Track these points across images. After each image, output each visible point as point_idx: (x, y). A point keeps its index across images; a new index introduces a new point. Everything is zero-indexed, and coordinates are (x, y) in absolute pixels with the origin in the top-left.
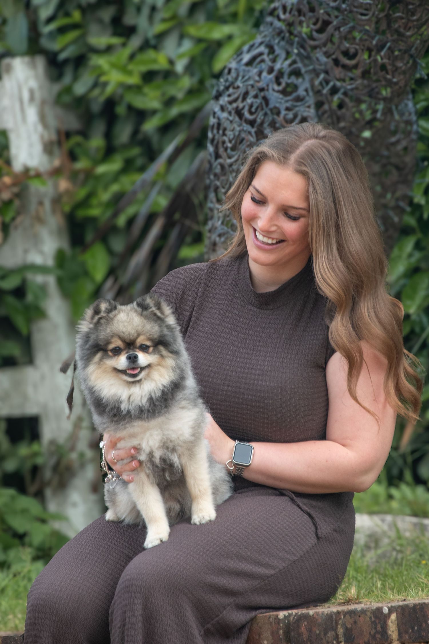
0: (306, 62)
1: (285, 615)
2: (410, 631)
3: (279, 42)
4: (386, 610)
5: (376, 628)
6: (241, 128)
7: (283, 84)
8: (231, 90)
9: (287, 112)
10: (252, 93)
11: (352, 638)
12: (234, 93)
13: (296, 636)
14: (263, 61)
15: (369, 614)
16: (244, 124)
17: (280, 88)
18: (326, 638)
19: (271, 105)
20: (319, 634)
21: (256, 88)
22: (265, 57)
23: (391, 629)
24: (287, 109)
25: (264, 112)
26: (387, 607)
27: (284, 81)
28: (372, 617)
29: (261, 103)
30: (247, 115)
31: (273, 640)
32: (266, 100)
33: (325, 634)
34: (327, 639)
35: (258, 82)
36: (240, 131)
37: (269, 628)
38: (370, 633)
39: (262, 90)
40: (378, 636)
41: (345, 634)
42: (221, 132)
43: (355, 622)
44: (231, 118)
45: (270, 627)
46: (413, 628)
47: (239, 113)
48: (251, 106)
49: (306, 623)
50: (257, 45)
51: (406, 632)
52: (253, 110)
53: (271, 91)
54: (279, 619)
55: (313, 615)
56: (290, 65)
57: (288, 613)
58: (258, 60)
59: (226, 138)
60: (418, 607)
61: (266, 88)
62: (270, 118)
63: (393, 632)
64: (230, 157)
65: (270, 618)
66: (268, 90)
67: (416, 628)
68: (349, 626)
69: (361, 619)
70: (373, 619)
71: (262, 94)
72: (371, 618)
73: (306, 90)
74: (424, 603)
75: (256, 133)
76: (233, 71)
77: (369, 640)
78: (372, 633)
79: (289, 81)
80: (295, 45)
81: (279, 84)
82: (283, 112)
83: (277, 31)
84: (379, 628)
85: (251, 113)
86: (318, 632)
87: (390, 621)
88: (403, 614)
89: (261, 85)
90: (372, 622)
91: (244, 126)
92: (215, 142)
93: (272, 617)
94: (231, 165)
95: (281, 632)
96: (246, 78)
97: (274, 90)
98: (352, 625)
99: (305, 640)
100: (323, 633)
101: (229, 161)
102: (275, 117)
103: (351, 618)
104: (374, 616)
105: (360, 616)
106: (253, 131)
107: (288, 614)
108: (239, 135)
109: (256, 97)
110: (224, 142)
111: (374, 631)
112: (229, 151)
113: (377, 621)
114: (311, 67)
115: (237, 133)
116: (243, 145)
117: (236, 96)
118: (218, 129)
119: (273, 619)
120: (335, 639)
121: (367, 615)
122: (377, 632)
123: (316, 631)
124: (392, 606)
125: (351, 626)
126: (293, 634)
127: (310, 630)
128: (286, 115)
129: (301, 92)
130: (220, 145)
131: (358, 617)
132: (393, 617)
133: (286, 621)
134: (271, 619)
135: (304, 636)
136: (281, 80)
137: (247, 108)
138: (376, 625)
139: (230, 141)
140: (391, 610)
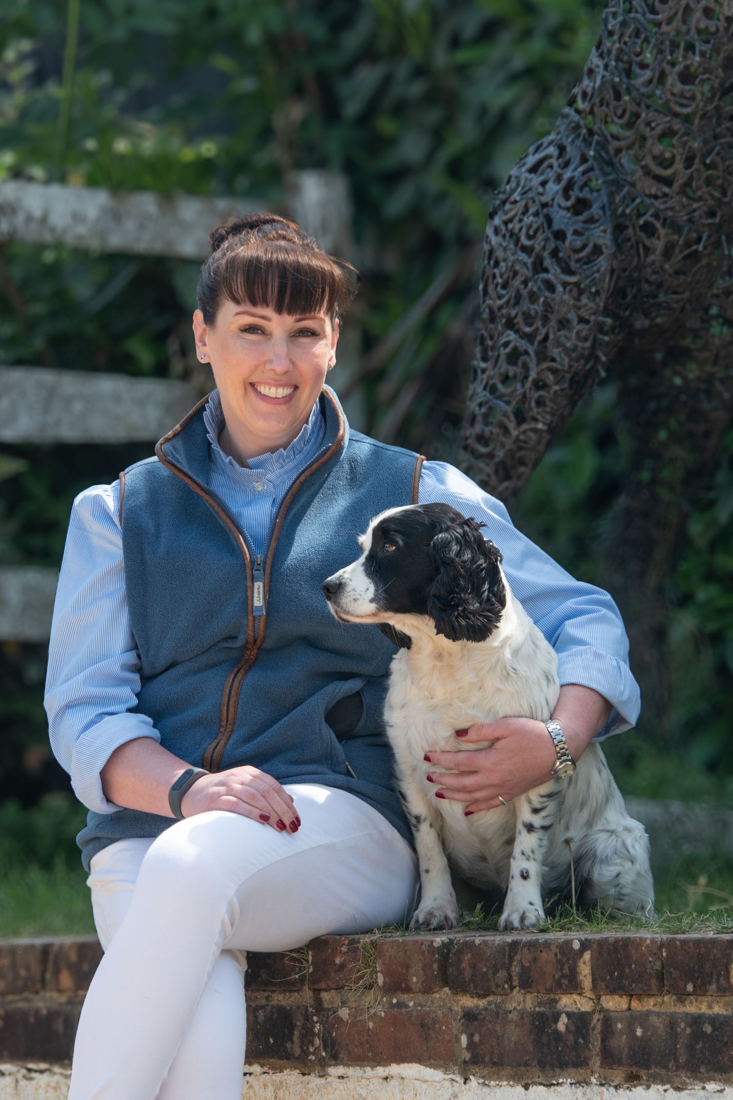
0: (608, 169)
1: (443, 942)
2: (608, 977)
3: (573, 141)
4: (576, 945)
5: (562, 970)
6: (516, 257)
7: (573, 200)
8: (507, 206)
9: (574, 237)
10: (532, 210)
11: (530, 981)
12: (511, 210)
13: (456, 973)
14: (551, 166)
15: (553, 948)
16: (520, 253)
17: (569, 204)
18: (494, 979)
19: (556, 227)
20: (486, 973)
21: (537, 202)
22: (553, 161)
23: (583, 973)
24: (576, 233)
25: (544, 236)
26: (579, 941)
27: (575, 194)
28: (558, 954)
29: (542, 224)
30: (524, 241)
31: (425, 977)
32: (549, 220)
33: (495, 973)
34: (497, 980)
35: (541, 194)
36: (514, 262)
37: (420, 959)
38: (554, 976)
39: (544, 205)
40: (565, 982)
41: (521, 977)
42: (492, 263)
43: (535, 959)
44: (504, 244)
45: (422, 958)
46: (612, 974)
47: (514, 236)
48: (530, 227)
49: (469, 955)
50: (545, 145)
51: (603, 979)
52: (531, 233)
53: (556, 207)
54: (434, 947)
55: (479, 945)
56: (584, 173)
57: (449, 939)
58: (546, 164)
59: (496, 271)
60: (621, 943)
61: (550, 203)
62: (552, 245)
63: (585, 976)
64: (500, 297)
65: (422, 944)
66: (552, 206)
67: (616, 974)
68: (527, 964)
69: (544, 956)
70: (559, 956)
71: (545, 211)
72: (556, 955)
73: (603, 208)
74: (629, 938)
75: (534, 264)
76: (513, 179)
77: (552, 987)
78: (557, 977)
79: (581, 195)
80: (593, 147)
81: (567, 197)
82: (570, 237)
83: (573, 125)
84: (566, 970)
85: (529, 237)
86: (484, 970)
87: (581, 961)
88: (600, 952)
89: (544, 199)
90: (557, 962)
91: (519, 255)
92: (485, 277)
93: (425, 943)
94: (500, 308)
95: (435, 966)
96: (527, 188)
97: (559, 206)
98: (530, 962)
99: (467, 980)
100: (491, 971)
101: (500, 302)
102: (559, 243)
103: (529, 953)
104: (560, 952)
105: (541, 951)
106: (529, 261)
107: (448, 941)
108: (512, 266)
109: (536, 214)
110: (494, 276)
111: (560, 974)
112: (499, 288)
113: (565, 960)
114: (611, 177)
115: (510, 264)
116: (517, 281)
117: (513, 213)
118: (490, 258)
119: (426, 947)
120: (506, 982)
121: (551, 950)
122: (563, 976)
123: (482, 968)
124: (586, 940)
125: (528, 964)
126: (451, 970)
127: (474, 967)
128: (573, 240)
129: (595, 210)
130: (490, 280)
131: (539, 951)
132: (587, 956)
133: (445, 951)
134: (423, 947)
135: (466, 975)
136: (571, 193)
137: (524, 231)
138: (563, 965)
139: (501, 276)
140: (585, 945)
